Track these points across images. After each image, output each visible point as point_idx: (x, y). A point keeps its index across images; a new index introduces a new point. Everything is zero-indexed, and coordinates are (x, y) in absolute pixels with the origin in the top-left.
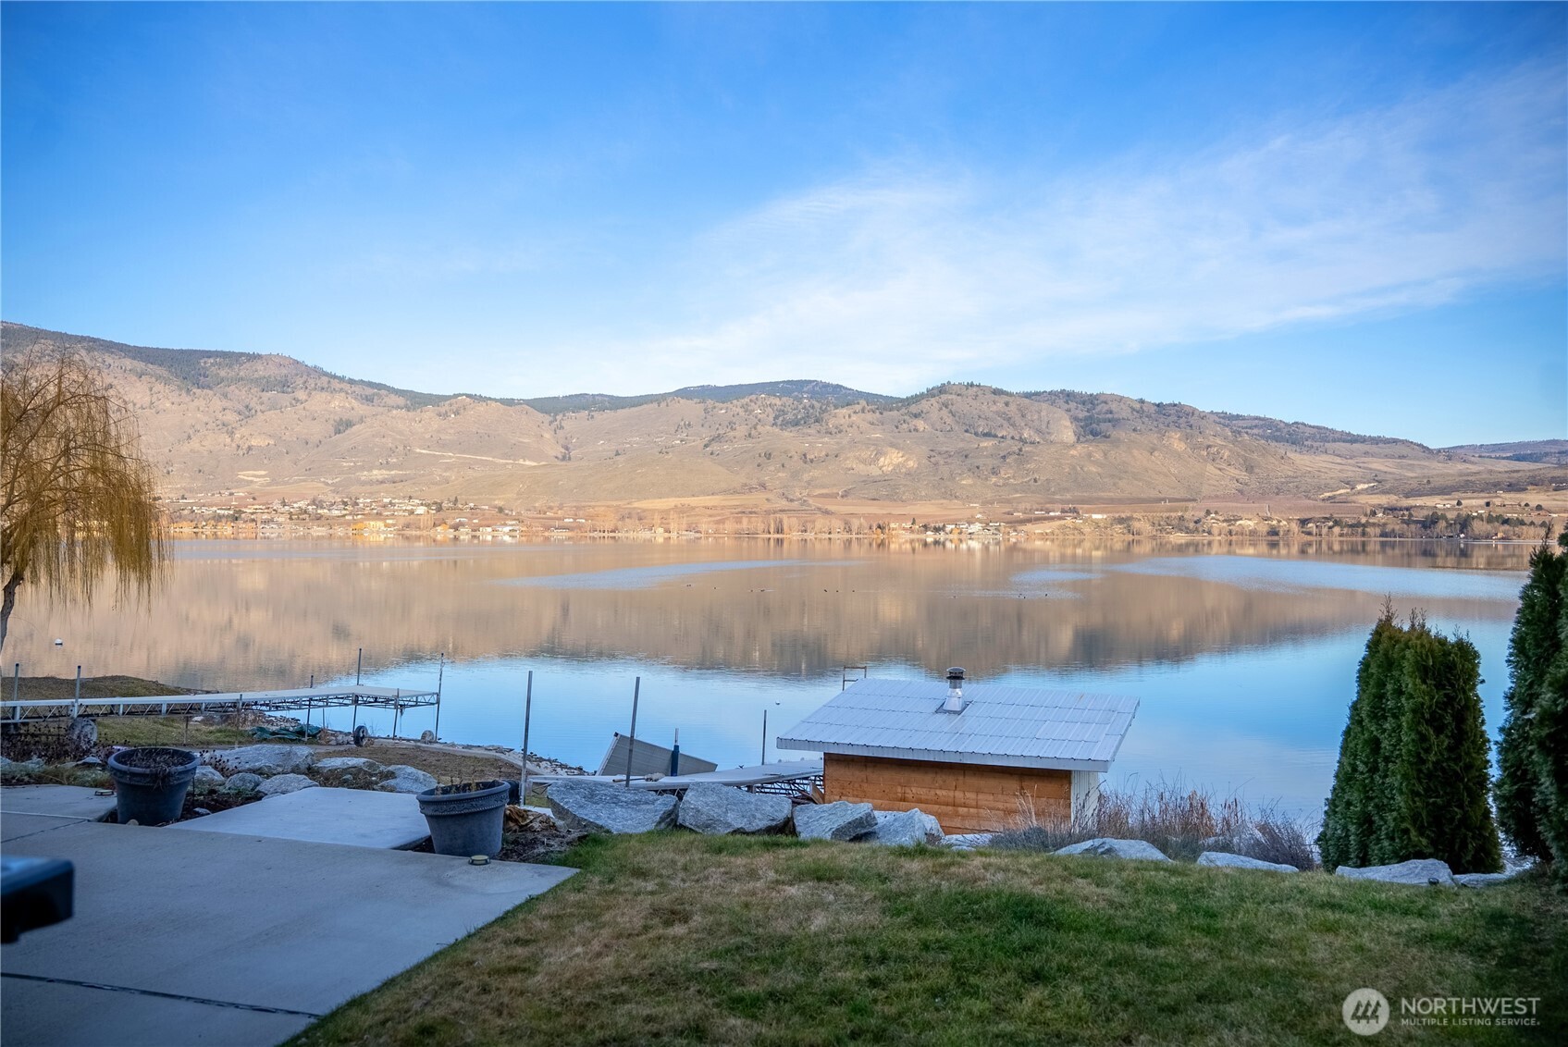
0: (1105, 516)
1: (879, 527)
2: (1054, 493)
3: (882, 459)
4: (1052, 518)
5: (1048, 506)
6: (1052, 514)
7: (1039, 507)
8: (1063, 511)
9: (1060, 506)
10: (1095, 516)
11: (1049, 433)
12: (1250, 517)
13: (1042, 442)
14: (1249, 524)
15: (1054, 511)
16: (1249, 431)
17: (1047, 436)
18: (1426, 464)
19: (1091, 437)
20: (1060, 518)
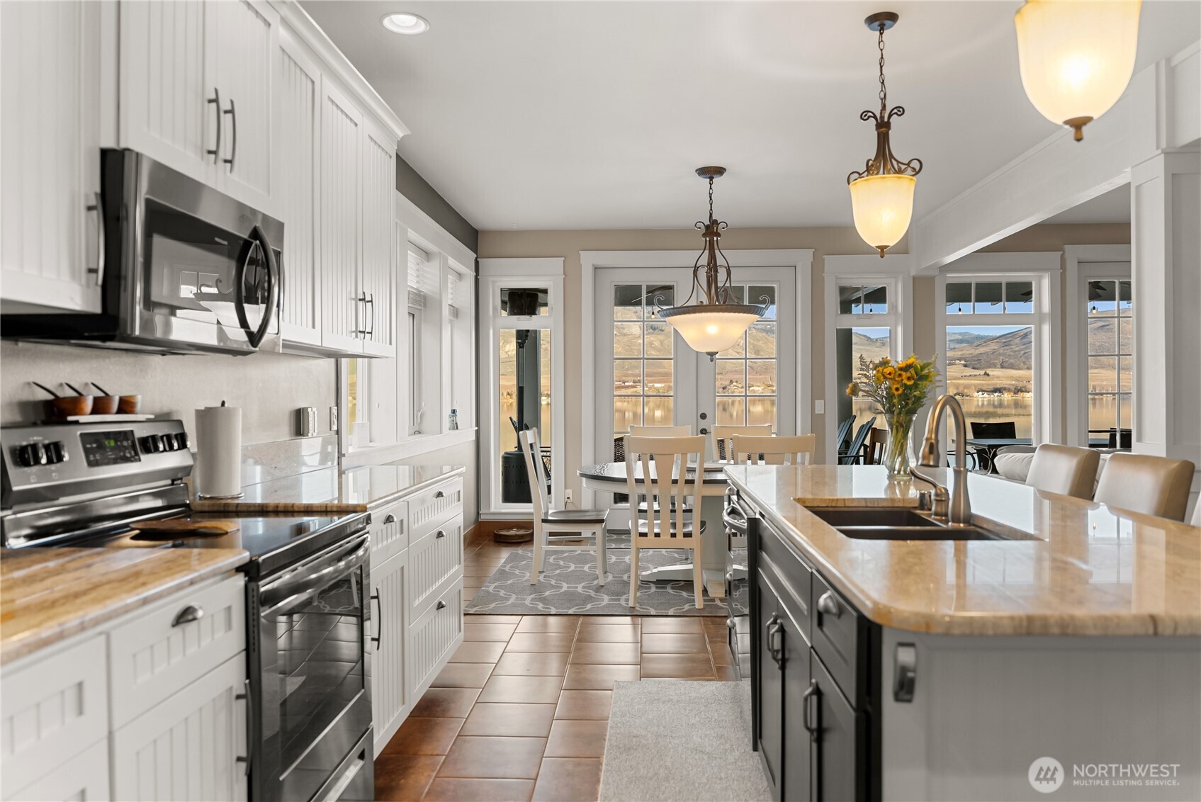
0: (663, 385)
1: (508, 394)
2: (627, 370)
3: (508, 346)
4: (627, 387)
5: (624, 378)
6: (627, 384)
7: (617, 379)
8: (634, 382)
9: (632, 378)
10: (656, 385)
11: (623, 328)
12: (759, 384)
13: (618, 334)
14: (758, 389)
15: (628, 382)
16: (756, 326)
17: (622, 330)
18: (869, 348)
19: (651, 331)
20: (632, 387)
